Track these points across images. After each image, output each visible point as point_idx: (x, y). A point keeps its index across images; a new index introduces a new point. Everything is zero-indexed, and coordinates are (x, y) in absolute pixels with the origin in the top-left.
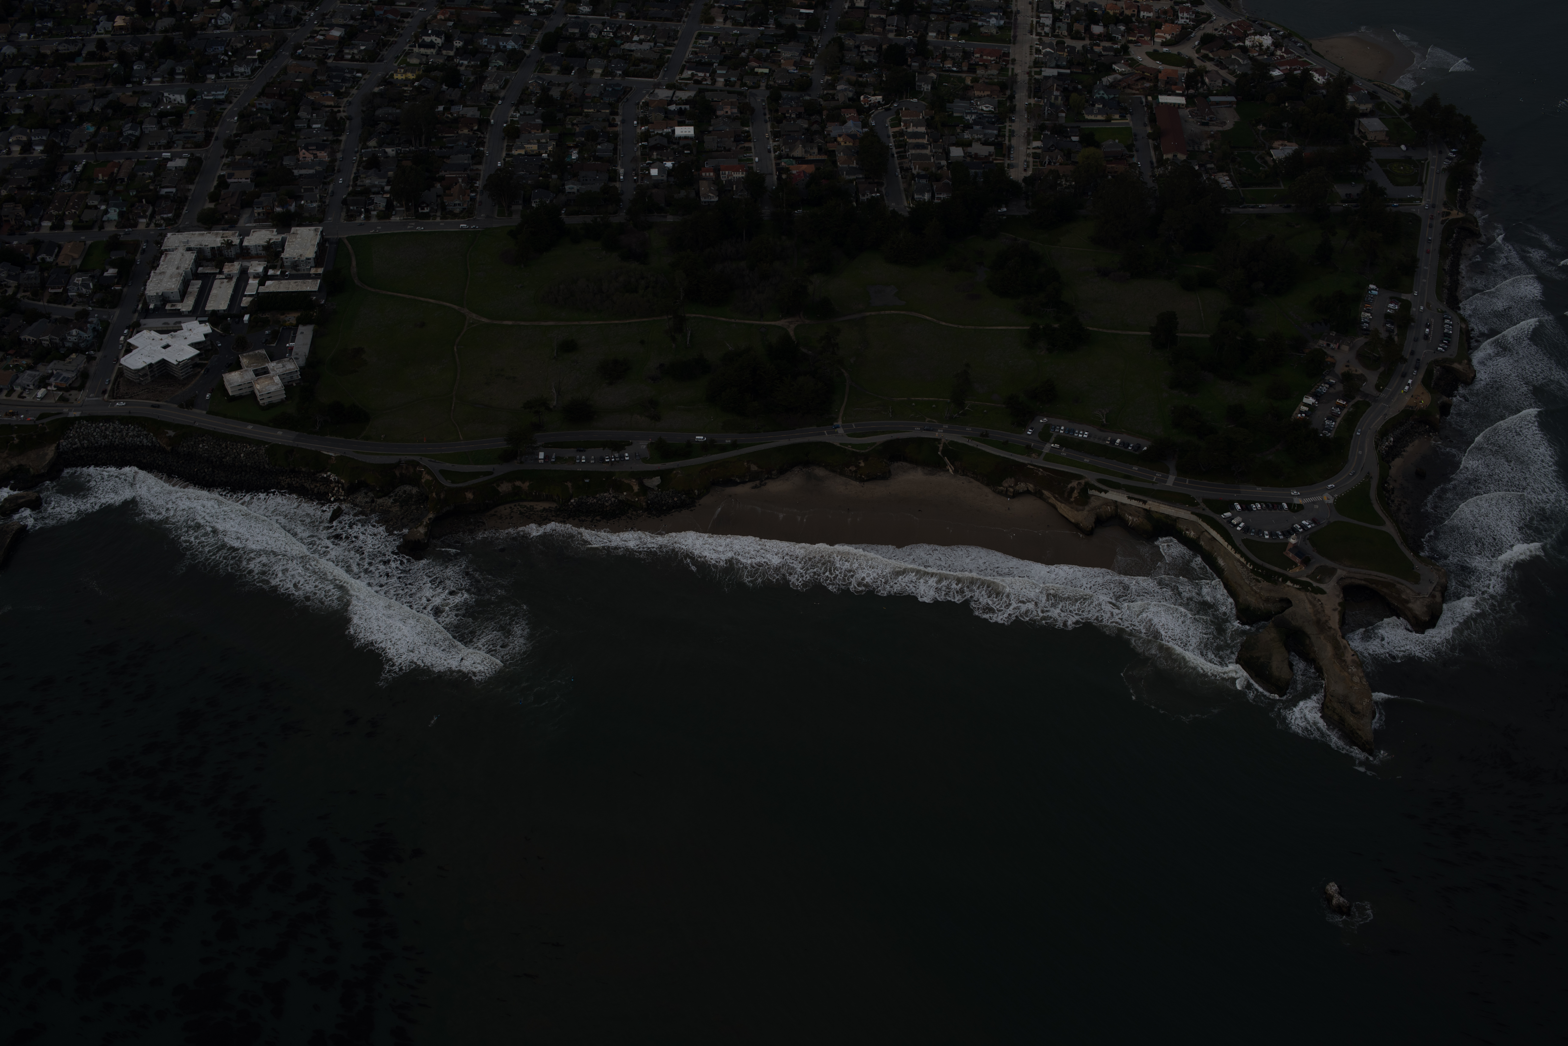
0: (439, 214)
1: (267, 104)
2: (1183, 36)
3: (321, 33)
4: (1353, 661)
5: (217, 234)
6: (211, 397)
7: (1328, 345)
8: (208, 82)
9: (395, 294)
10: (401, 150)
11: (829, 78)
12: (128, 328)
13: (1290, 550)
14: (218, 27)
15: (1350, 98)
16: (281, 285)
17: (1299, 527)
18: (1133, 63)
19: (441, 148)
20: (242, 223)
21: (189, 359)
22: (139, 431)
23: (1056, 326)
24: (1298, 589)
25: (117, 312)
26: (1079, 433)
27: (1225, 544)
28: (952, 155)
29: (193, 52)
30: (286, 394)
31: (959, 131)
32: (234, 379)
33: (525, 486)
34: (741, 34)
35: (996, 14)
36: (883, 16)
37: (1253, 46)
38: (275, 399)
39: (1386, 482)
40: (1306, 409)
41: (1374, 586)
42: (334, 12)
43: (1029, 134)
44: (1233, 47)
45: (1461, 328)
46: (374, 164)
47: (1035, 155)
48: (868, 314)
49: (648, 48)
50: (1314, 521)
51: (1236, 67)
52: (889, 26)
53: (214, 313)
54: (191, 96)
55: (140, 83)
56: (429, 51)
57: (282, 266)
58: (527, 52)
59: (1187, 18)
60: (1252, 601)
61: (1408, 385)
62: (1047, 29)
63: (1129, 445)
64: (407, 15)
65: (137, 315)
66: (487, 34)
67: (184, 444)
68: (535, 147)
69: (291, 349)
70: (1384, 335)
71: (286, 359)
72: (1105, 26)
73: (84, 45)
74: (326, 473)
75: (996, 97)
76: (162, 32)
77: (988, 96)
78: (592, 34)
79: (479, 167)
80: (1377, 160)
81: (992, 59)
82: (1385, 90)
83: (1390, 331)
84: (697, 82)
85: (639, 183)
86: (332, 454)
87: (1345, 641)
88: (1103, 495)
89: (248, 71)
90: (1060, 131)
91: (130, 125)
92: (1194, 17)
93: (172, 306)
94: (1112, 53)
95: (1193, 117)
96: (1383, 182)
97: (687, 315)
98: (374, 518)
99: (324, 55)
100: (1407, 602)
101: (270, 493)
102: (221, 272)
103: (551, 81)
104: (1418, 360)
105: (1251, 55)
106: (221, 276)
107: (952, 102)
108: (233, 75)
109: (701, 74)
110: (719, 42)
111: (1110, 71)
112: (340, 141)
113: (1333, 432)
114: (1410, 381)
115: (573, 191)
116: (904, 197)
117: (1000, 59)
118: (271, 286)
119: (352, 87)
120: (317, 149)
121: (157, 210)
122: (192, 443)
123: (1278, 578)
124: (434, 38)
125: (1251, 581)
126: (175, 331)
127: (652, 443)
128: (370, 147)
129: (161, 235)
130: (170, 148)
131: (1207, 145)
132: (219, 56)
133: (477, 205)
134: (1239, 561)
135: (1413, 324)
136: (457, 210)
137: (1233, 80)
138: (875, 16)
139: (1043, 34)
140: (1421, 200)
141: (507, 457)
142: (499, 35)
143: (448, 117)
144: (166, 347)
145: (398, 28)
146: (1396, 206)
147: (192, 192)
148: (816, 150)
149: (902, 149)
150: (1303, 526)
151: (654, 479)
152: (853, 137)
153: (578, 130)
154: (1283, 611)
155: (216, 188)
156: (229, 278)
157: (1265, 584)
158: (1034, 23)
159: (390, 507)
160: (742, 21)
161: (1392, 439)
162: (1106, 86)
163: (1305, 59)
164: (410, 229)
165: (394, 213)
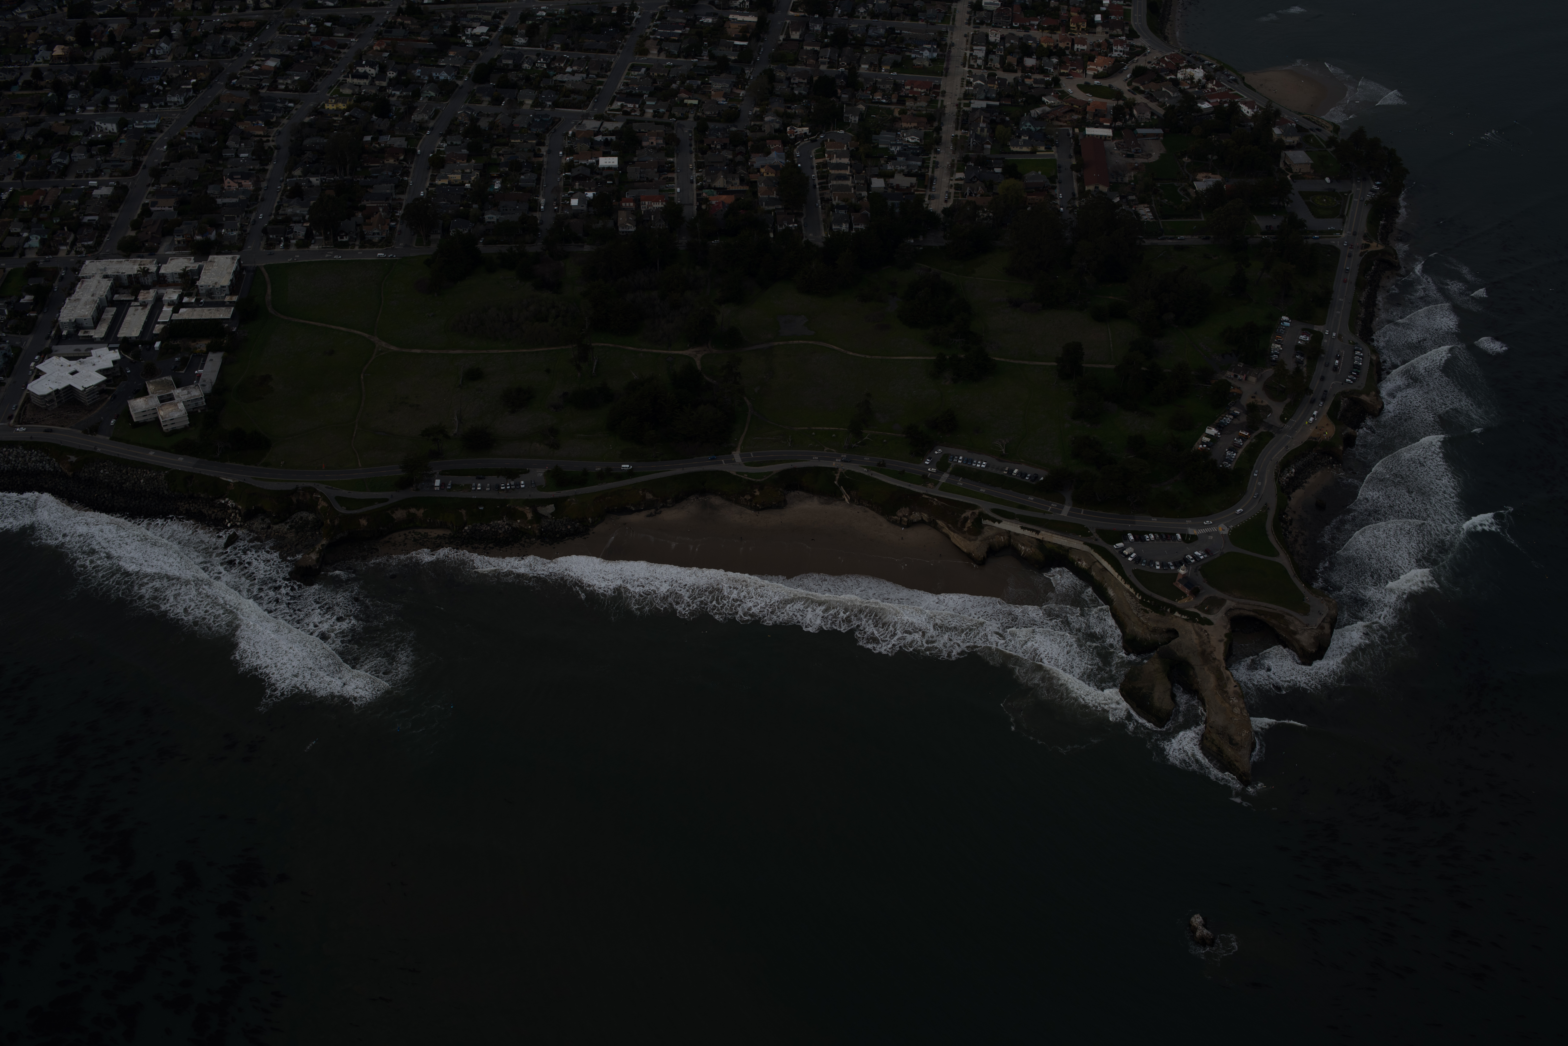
0: (357, 243)
1: (196, 133)
2: (1116, 69)
3: (256, 63)
4: (1235, 692)
5: (135, 262)
6: (116, 423)
7: (1236, 376)
8: (141, 111)
9: (308, 322)
10: (325, 179)
11: (758, 109)
12: (40, 354)
13: (1180, 581)
14: (155, 57)
15: (1277, 131)
16: (195, 313)
17: (1191, 557)
18: (1063, 95)
19: (365, 178)
20: (162, 251)
21: (95, 386)
22: (42, 456)
23: (962, 356)
24: (1186, 619)
25: (30, 338)
26: (977, 463)
27: (1116, 574)
28: (872, 186)
29: (129, 82)
30: (189, 420)
31: (882, 162)
32: (138, 406)
33: (420, 513)
34: (674, 66)
35: (930, 46)
36: (817, 48)
37: (1185, 79)
38: (179, 425)
39: (1284, 514)
40: (1208, 440)
41: (1263, 617)
42: (272, 42)
43: (952, 165)
44: (1164, 80)
45: (1371, 360)
46: (296, 193)
47: (957, 187)
48: (776, 344)
49: (580, 79)
50: (1207, 552)
51: (1166, 99)
52: (822, 58)
53: (126, 339)
54: (122, 125)
55: (74, 112)
56: (362, 82)
57: (198, 294)
58: (460, 83)
59: (1121, 51)
60: (1139, 631)
61: (1314, 416)
62: (979, 62)
63: (1026, 476)
64: (344, 46)
65: (49, 341)
66: (421, 65)
67: (86, 470)
68: (458, 177)
69: (200, 375)
70: (1291, 366)
71: (192, 386)
72: (1038, 59)
73: (21, 74)
74: (224, 499)
75: (922, 128)
76: (100, 61)
77: (915, 127)
78: (526, 66)
79: (402, 196)
80: (1300, 193)
81: (923, 91)
82: (1314, 122)
83: (1299, 362)
84: (626, 113)
85: (559, 213)
86: (231, 481)
87: (1228, 672)
88: (996, 524)
89: (182, 100)
90: (984, 163)
91: (59, 153)
92: (1128, 50)
93: (85, 332)
94: (1043, 86)
95: (1118, 148)
96: (1304, 214)
97: (593, 344)
98: (270, 543)
99: (258, 85)
100: (1295, 633)
101: (168, 518)
102: (136, 300)
103: (480, 112)
104: (1326, 391)
105: (1182, 87)
106: (136, 304)
107: (879, 134)
108: (166, 105)
109: (630, 105)
110: (651, 74)
111: (1039, 102)
112: (266, 171)
113: (1234, 463)
114: (1315, 413)
115: (492, 220)
116: (822, 228)
117: (930, 91)
118: (185, 314)
119: (283, 117)
120: (242, 178)
121: (78, 237)
122: (93, 468)
123: (1166, 609)
124: (367, 69)
125: (1139, 612)
126: (84, 357)
127: (548, 471)
128: (296, 177)
129: (79, 262)
130: (98, 176)
131: (1131, 177)
132: (154, 86)
133: (396, 234)
134: (1128, 591)
135: (1323, 356)
136: (376, 239)
137: (1161, 112)
138: (809, 48)
139: (976, 67)
140: (1341, 232)
141: (403, 484)
142: (433, 66)
143: (375, 147)
144: (74, 373)
145: (334, 58)
146: (1317, 238)
147: (116, 219)
148: (737, 181)
149: (825, 180)
150: (1195, 557)
151: (548, 507)
152: (775, 167)
153: (503, 159)
154: (1170, 642)
155: (139, 216)
156: (144, 305)
157: (1153, 615)
158: (968, 55)
159: (286, 533)
160: (676, 53)
161: (1293, 470)
162: (1034, 118)
163: (1236, 92)
164: (328, 258)
165: (313, 242)
